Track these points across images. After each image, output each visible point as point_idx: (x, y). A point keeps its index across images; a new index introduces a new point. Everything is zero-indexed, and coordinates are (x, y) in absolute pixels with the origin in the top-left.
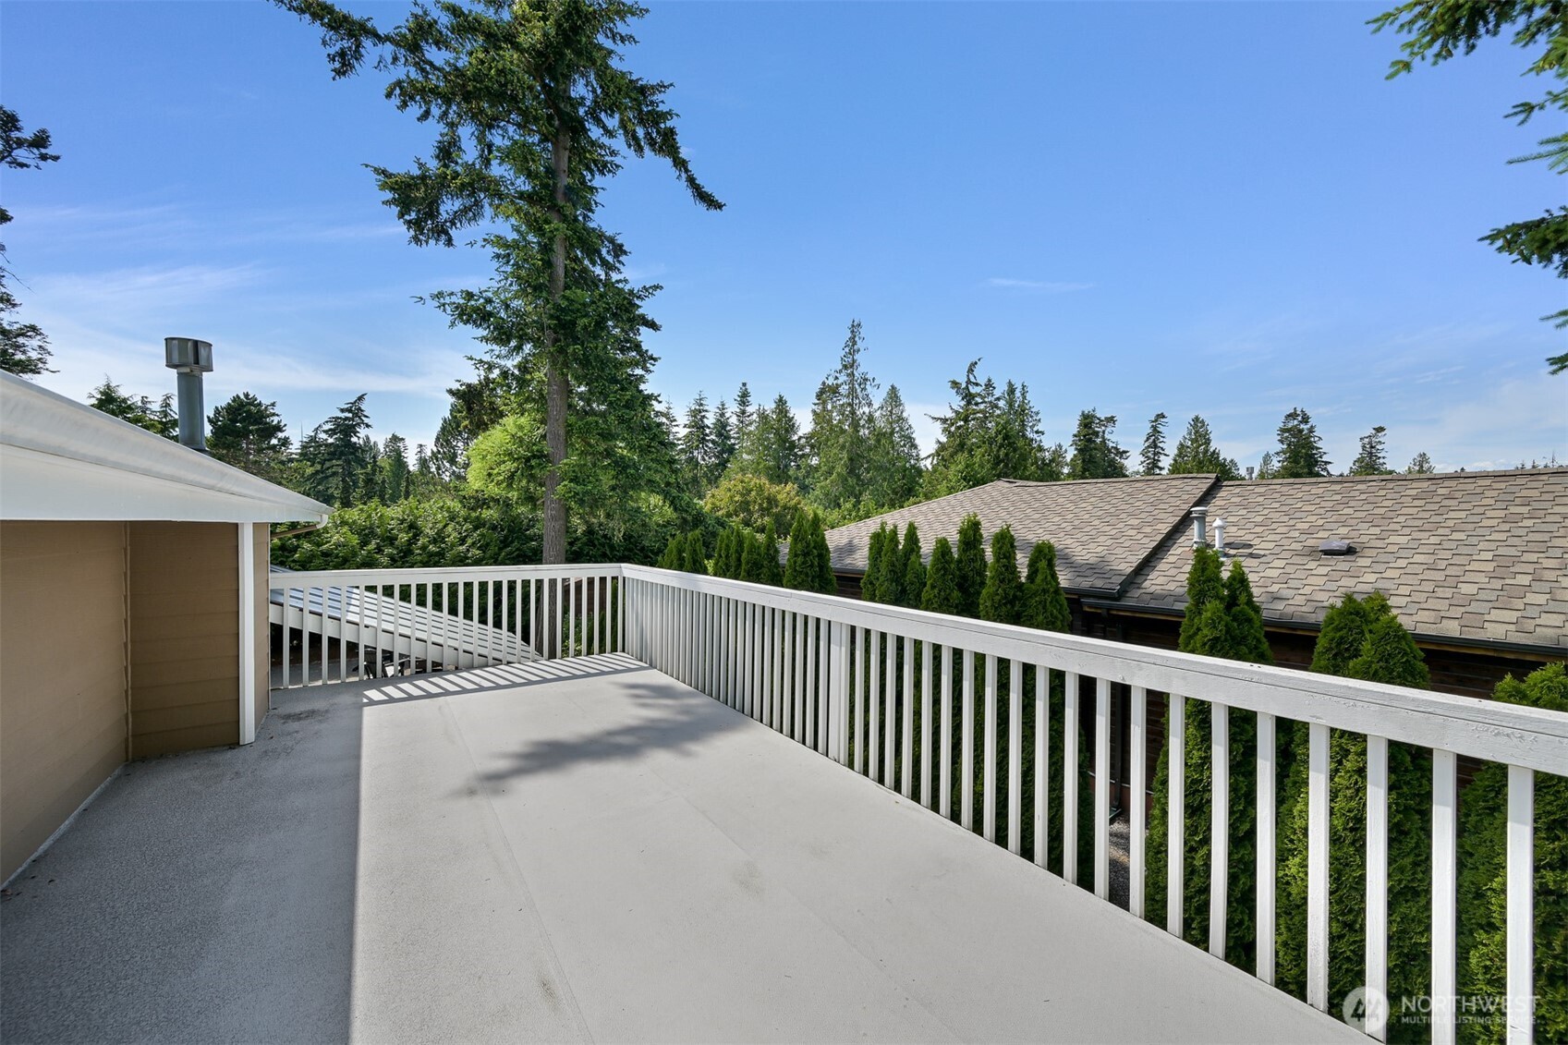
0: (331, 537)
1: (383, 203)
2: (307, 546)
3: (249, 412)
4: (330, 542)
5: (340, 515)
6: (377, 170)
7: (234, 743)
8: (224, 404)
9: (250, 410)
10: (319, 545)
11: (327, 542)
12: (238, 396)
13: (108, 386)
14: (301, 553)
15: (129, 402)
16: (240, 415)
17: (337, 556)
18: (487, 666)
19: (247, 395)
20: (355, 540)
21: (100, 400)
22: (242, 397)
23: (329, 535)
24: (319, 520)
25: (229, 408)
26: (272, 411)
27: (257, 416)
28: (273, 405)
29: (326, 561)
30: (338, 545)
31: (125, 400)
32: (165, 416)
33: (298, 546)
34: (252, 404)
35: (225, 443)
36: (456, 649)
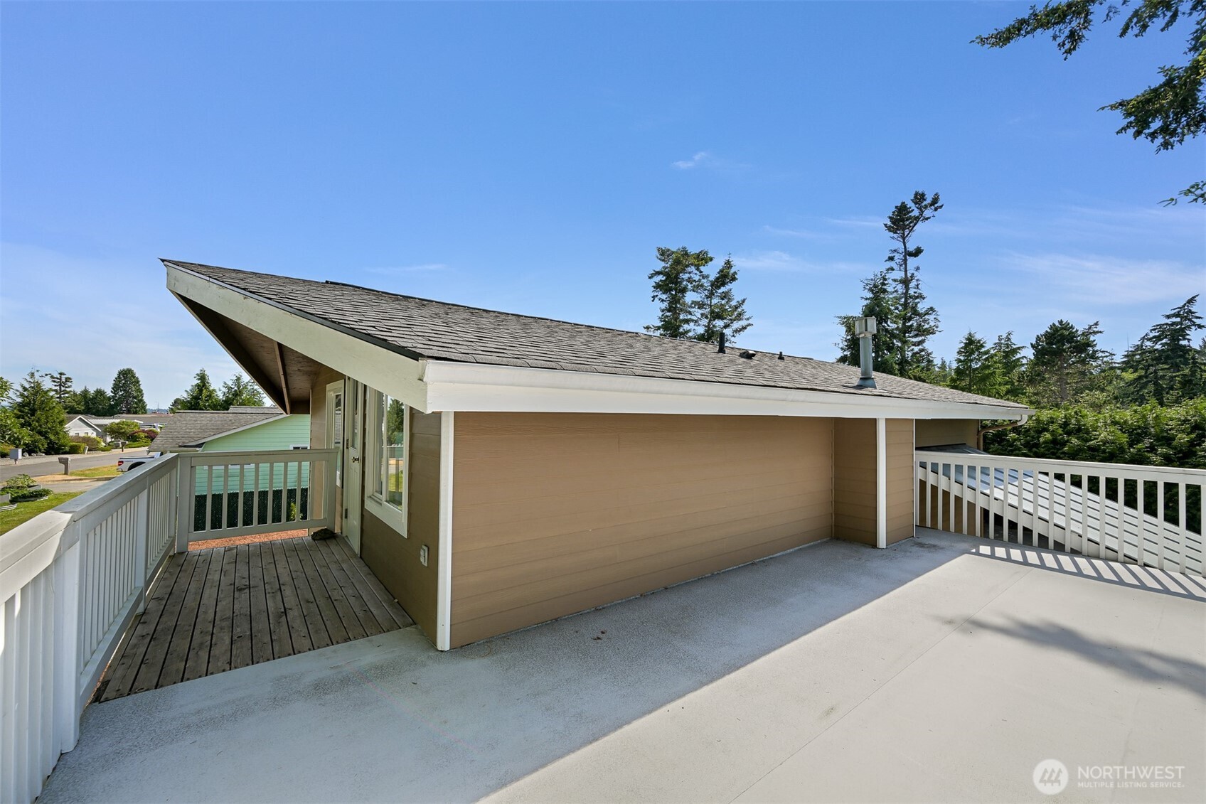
0: (1100, 434)
1: (1118, 133)
2: (1074, 441)
3: (1062, 335)
4: (1097, 439)
5: (1111, 416)
6: (1113, 107)
7: (874, 545)
8: (1043, 332)
9: (1063, 334)
10: (1087, 440)
11: (1095, 439)
12: (1054, 325)
13: (970, 334)
14: (1069, 447)
15: (981, 342)
16: (1055, 338)
17: (1104, 452)
18: (1098, 557)
19: (1061, 322)
20: (1124, 439)
21: (966, 343)
22: (1057, 324)
23: (1098, 433)
24: (1019, 419)
25: (1047, 336)
26: (1095, 329)
27: (1069, 337)
28: (1096, 324)
29: (1093, 455)
30: (1105, 442)
31: (979, 341)
32: (1008, 348)
33: (1068, 441)
34: (1065, 329)
35: (1043, 361)
36: (1080, 536)
